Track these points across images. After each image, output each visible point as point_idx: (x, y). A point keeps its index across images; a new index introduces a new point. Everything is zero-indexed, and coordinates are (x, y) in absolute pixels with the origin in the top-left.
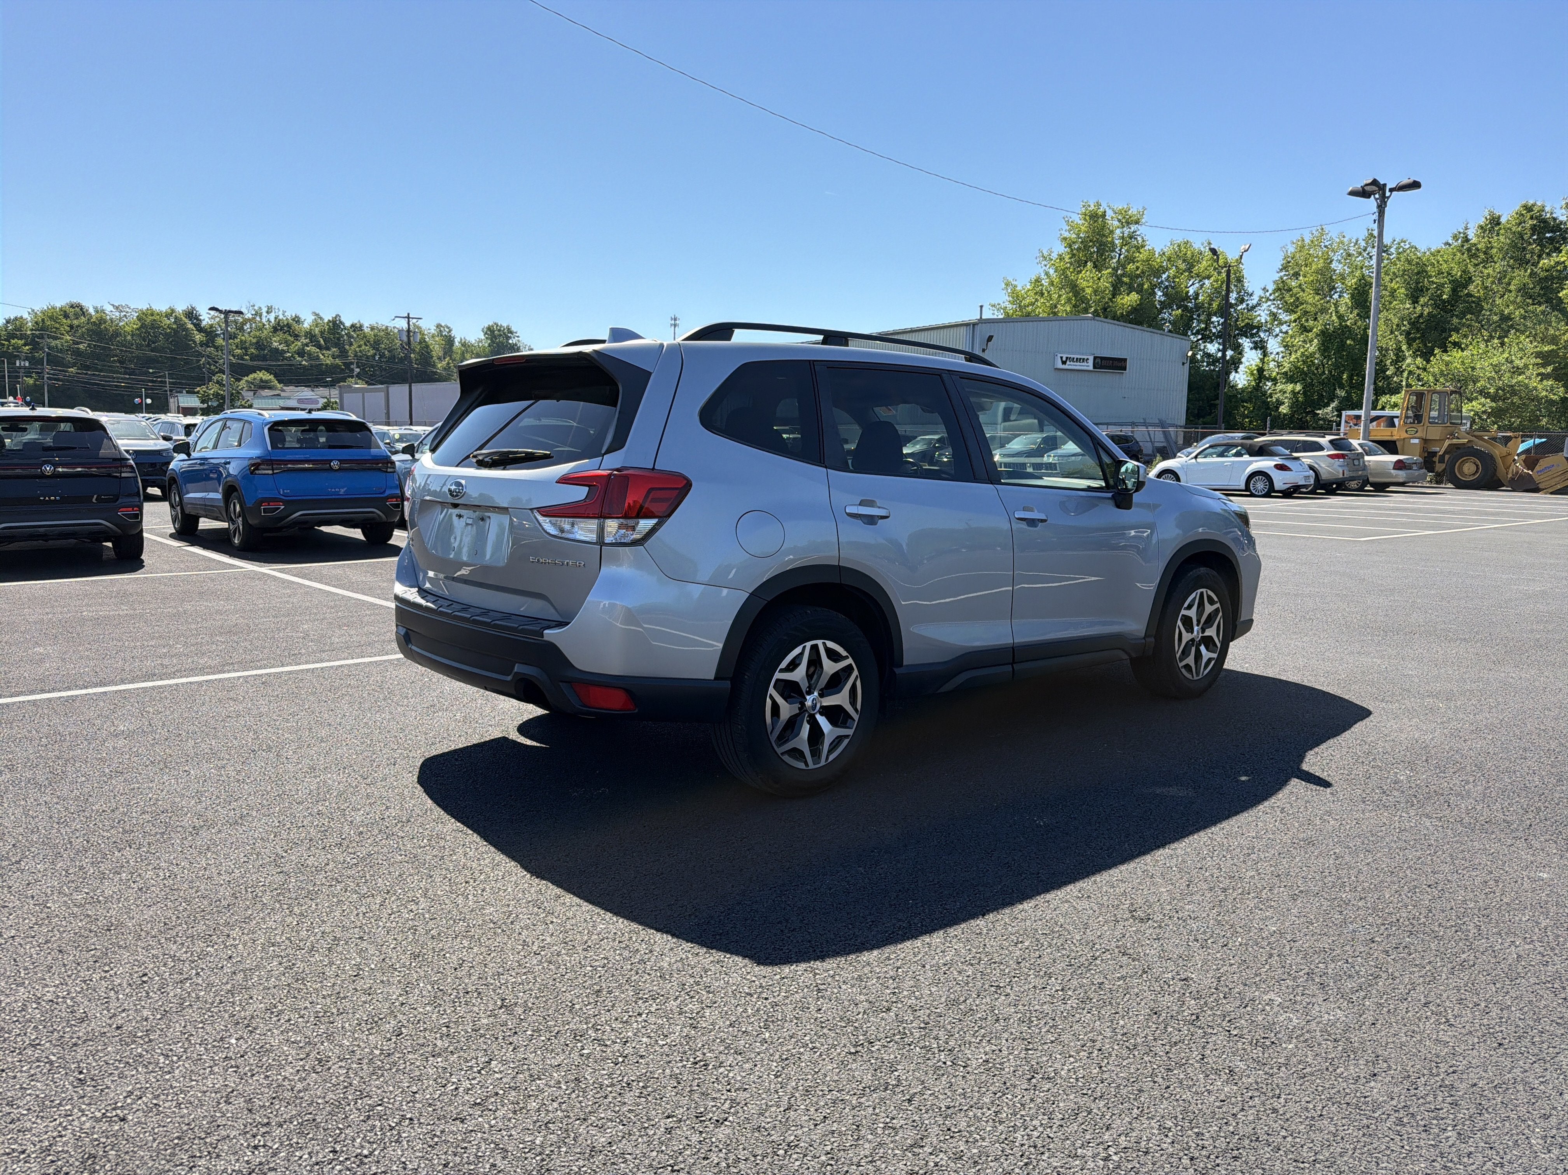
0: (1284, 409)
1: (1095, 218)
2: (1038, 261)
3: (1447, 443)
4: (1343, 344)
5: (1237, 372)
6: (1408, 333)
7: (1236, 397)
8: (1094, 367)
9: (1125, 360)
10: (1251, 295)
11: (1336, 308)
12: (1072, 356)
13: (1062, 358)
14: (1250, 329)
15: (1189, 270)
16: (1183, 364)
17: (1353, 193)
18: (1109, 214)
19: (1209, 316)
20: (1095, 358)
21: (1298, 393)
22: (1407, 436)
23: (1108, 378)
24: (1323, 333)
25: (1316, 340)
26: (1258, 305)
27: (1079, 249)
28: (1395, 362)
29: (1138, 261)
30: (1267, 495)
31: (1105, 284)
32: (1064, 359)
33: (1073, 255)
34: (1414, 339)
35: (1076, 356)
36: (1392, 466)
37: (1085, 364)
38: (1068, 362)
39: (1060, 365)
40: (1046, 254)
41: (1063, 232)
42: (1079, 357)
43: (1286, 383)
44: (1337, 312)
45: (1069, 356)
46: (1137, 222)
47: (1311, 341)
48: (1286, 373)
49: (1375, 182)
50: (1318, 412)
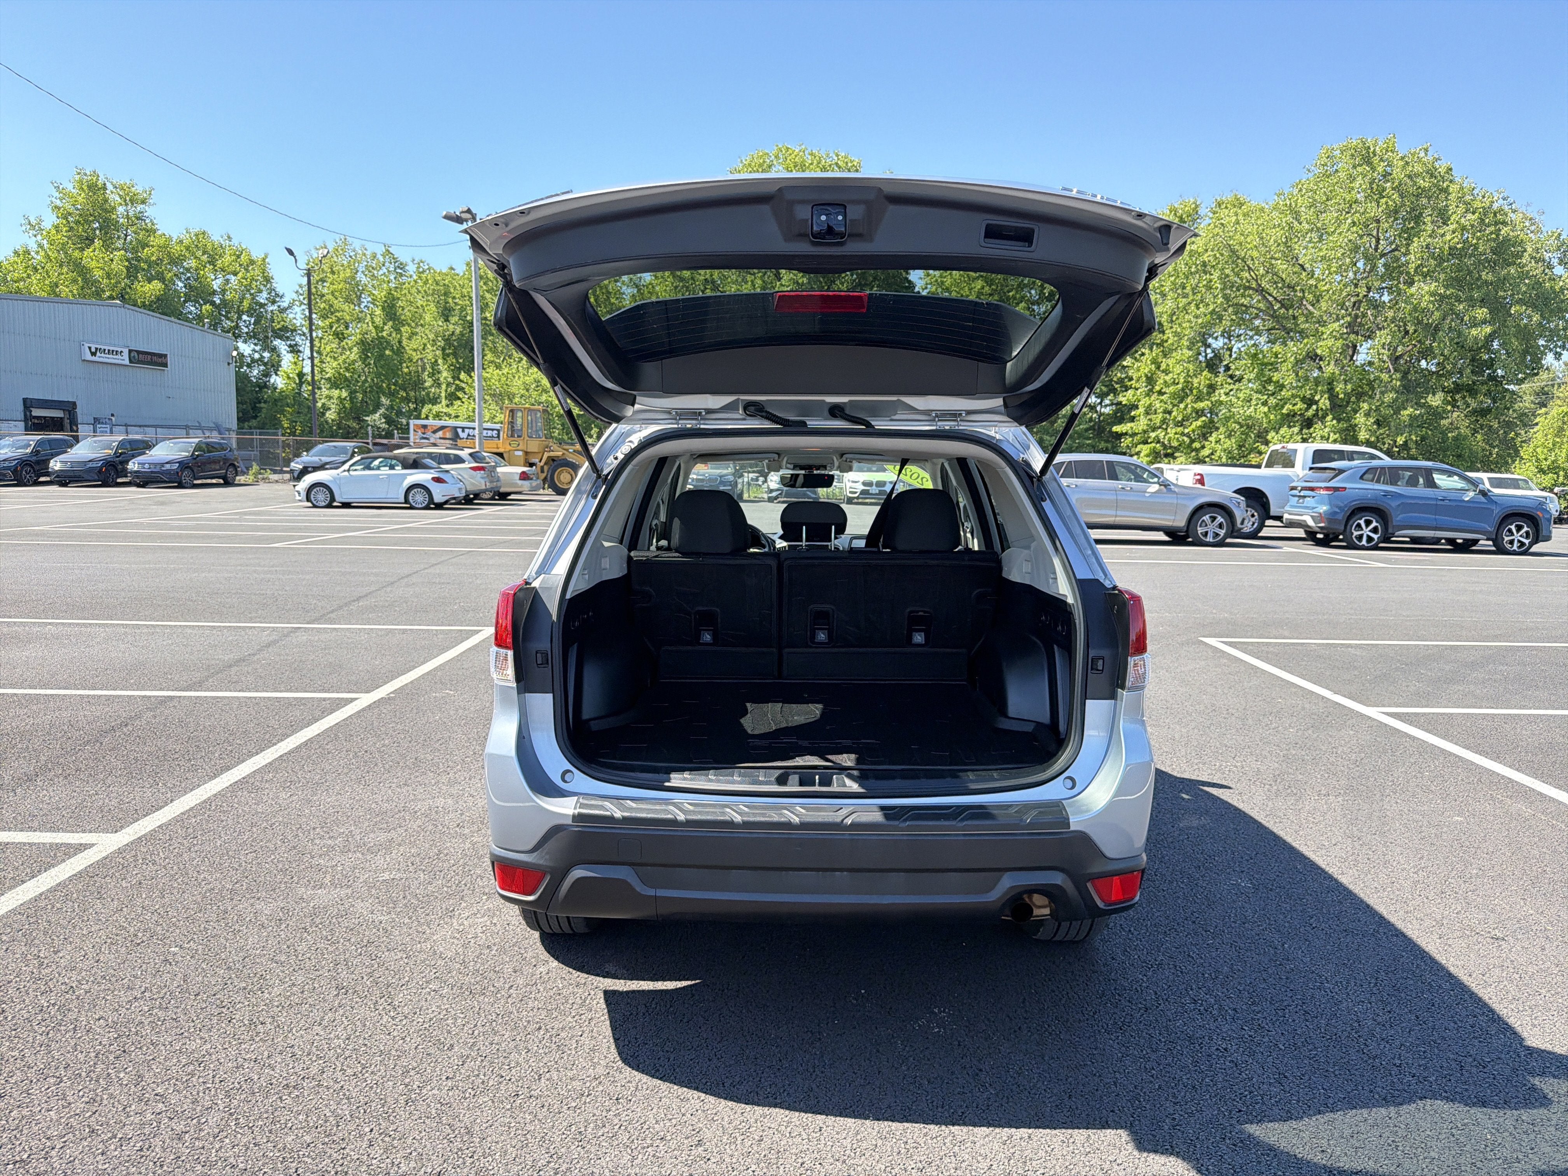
0: (331, 415)
1: (94, 188)
2: (24, 228)
3: (546, 455)
4: (381, 356)
5: (277, 375)
6: (443, 349)
7: (279, 401)
8: (131, 361)
9: (166, 356)
10: (281, 297)
11: (372, 318)
12: (103, 347)
13: (90, 348)
14: (285, 332)
15: (212, 262)
16: (229, 364)
17: (447, 217)
18: (109, 186)
19: (240, 314)
20: (130, 351)
21: (345, 399)
22: (511, 448)
23: (146, 373)
24: (362, 343)
25: (355, 349)
26: (289, 307)
27: (77, 222)
28: (431, 375)
29: (153, 246)
30: (427, 508)
31: (119, 267)
32: (93, 350)
33: (71, 229)
34: (448, 355)
35: (107, 348)
36: (518, 477)
37: (119, 357)
38: (98, 354)
39: (89, 357)
40: (33, 222)
41: (54, 199)
42: (111, 348)
43: (330, 388)
44: (373, 323)
45: (99, 347)
46: (143, 202)
47: (350, 349)
48: (329, 379)
49: (469, 211)
50: (367, 418)
